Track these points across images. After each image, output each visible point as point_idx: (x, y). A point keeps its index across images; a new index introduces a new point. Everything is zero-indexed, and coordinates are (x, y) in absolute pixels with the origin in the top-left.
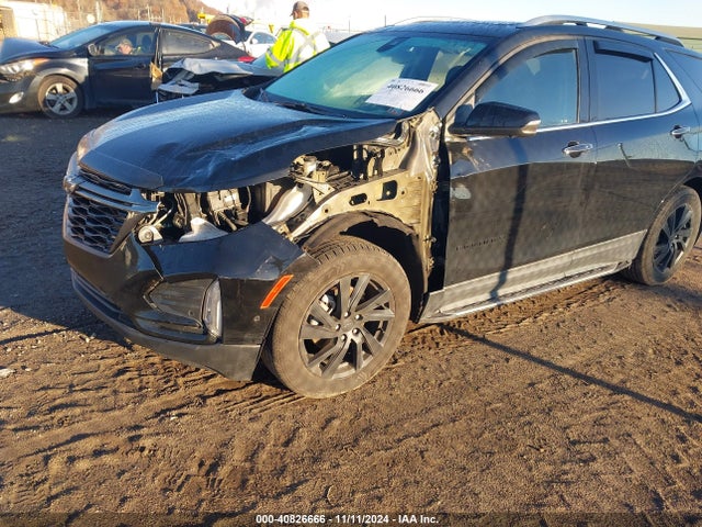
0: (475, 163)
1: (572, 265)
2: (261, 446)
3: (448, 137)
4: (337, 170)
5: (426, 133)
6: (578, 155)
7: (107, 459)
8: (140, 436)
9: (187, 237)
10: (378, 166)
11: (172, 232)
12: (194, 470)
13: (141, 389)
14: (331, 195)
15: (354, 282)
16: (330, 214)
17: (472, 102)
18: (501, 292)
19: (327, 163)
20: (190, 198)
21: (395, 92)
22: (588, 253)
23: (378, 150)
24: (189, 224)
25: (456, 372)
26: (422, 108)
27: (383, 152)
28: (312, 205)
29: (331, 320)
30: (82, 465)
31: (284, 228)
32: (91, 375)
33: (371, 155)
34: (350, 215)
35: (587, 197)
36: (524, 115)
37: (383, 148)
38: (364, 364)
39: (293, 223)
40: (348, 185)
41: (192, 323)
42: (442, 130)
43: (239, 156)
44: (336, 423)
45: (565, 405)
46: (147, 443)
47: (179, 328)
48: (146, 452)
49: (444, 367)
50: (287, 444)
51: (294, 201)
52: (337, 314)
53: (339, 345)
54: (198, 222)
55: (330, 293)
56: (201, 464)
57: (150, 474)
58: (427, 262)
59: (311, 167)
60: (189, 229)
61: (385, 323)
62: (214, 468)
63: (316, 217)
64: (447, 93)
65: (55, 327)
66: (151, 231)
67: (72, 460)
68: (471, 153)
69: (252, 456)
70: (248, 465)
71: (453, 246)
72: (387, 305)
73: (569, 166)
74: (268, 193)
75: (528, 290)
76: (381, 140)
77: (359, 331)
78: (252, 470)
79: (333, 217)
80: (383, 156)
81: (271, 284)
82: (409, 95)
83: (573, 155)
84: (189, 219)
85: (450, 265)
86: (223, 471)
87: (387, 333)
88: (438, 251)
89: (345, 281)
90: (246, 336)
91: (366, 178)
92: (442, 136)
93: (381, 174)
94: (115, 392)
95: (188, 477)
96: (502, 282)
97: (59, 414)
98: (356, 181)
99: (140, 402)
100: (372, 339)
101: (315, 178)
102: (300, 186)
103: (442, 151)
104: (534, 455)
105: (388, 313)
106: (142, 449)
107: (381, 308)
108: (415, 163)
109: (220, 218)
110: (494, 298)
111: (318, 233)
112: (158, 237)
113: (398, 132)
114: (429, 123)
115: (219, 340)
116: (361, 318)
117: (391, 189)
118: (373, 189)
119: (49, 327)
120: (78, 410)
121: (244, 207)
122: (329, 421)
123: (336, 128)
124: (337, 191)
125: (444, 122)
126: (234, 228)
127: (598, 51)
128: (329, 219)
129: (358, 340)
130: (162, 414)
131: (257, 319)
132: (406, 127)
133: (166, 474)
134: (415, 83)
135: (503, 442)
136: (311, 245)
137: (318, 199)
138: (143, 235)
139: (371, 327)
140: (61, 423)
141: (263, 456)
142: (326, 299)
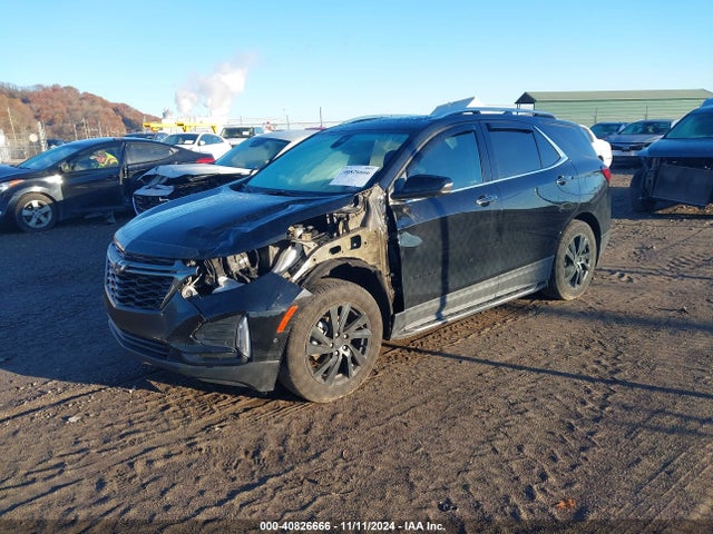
0: (413, 217)
1: (499, 287)
2: (288, 436)
3: (391, 202)
4: (317, 232)
5: (375, 201)
6: (487, 204)
7: (175, 459)
8: (196, 443)
9: (218, 290)
10: (346, 226)
11: (205, 289)
12: (243, 456)
13: (185, 416)
14: (316, 249)
15: (340, 309)
16: (317, 262)
17: (404, 176)
18: (444, 313)
19: (311, 227)
20: (216, 263)
21: (350, 175)
22: (510, 278)
23: (344, 215)
24: (217, 281)
25: (423, 374)
26: (370, 184)
27: (347, 216)
28: (303, 257)
29: (326, 339)
30: (159, 464)
31: (286, 275)
32: (143, 413)
33: (339, 220)
34: (331, 261)
35: (500, 235)
36: (441, 181)
37: (348, 214)
38: (354, 373)
39: (292, 270)
40: (327, 241)
41: (228, 350)
42: (387, 197)
43: (249, 230)
44: (340, 416)
45: (505, 384)
46: (203, 446)
47: (219, 356)
48: (203, 452)
49: (414, 372)
50: (306, 432)
51: (291, 256)
52: (330, 335)
53: (334, 358)
54: (222, 279)
55: (322, 320)
56: (247, 453)
57: (211, 462)
58: (390, 293)
59: (299, 231)
60: (217, 285)
61: (366, 340)
62: (256, 453)
63: (308, 265)
64: (386, 172)
65: (100, 387)
66: (190, 289)
67: (150, 462)
68: (409, 211)
69: (283, 443)
70: (281, 448)
71: (406, 279)
72: (365, 326)
73: (482, 213)
74: (271, 252)
75: (469, 309)
76: (346, 208)
77: (347, 347)
78: (285, 451)
79: (321, 263)
80: (348, 219)
81: (283, 314)
82: (359, 177)
83: (484, 205)
84: (217, 278)
85: (407, 292)
86: (264, 454)
87: (368, 348)
88: (397, 283)
89: (334, 309)
90: (269, 355)
91: (338, 235)
92: (387, 202)
93: (348, 231)
94: (167, 421)
95: (239, 461)
96: (443, 305)
97: (128, 439)
98: (332, 238)
99: (188, 423)
100: (358, 354)
101: (304, 238)
102: (294, 245)
103: (389, 212)
104: (485, 415)
105: (366, 332)
106: (201, 450)
107: (360, 329)
108: (371, 223)
109: (237, 275)
110: (439, 318)
111: (311, 275)
112: (195, 293)
113: (356, 202)
114: (377, 194)
115: (250, 360)
116: (348, 337)
117: (356, 241)
118: (344, 242)
119: (94, 387)
120: (142, 435)
121: (253, 266)
122: (334, 415)
123: (312, 204)
124: (320, 246)
125: (387, 192)
126: (249, 281)
127: (490, 130)
128: (317, 265)
129: (347, 354)
130: (208, 428)
131: (275, 340)
132: (361, 197)
133: (222, 461)
134: (363, 168)
135: (463, 410)
136: (308, 284)
137: (307, 253)
138: (184, 294)
139: (356, 343)
140: (132, 443)
141: (291, 442)
142: (321, 325)
